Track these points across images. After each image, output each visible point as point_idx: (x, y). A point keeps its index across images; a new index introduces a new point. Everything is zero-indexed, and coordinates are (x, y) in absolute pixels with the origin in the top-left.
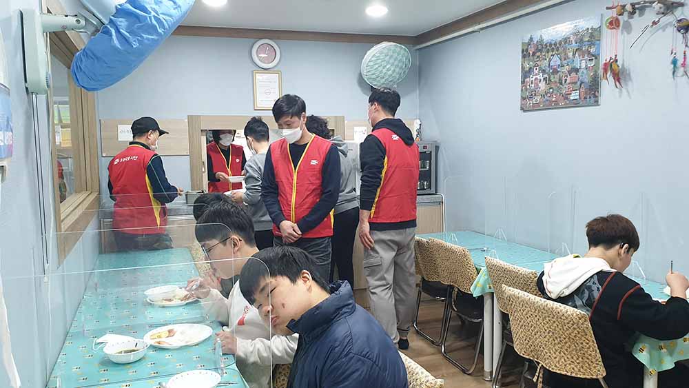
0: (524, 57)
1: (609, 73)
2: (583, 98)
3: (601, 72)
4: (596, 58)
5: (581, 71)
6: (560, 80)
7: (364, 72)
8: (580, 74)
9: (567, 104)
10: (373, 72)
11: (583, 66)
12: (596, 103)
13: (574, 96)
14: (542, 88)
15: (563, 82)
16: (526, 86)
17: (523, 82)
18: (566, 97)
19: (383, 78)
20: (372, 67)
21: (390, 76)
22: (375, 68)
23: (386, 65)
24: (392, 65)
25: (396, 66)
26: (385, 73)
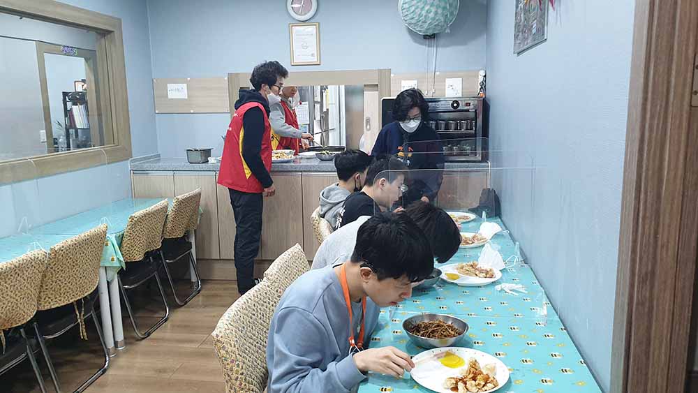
10: (410, 16)
13: (534, 27)
18: (531, 31)
19: (425, 22)
20: (408, 9)
21: (433, 19)
22: (412, 11)
23: (423, 5)
24: (432, 5)
25: (438, 7)
26: (426, 16)
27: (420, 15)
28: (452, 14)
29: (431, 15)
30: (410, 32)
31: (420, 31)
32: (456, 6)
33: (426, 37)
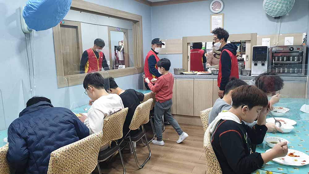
21: (281, 9)
22: (270, 6)
23: (275, 3)
24: (280, 3)
25: (283, 3)
26: (276, 8)
27: (274, 8)
28: (290, 6)
29: (280, 8)
30: (268, 16)
31: (273, 15)
32: (293, 3)
33: (275, 18)
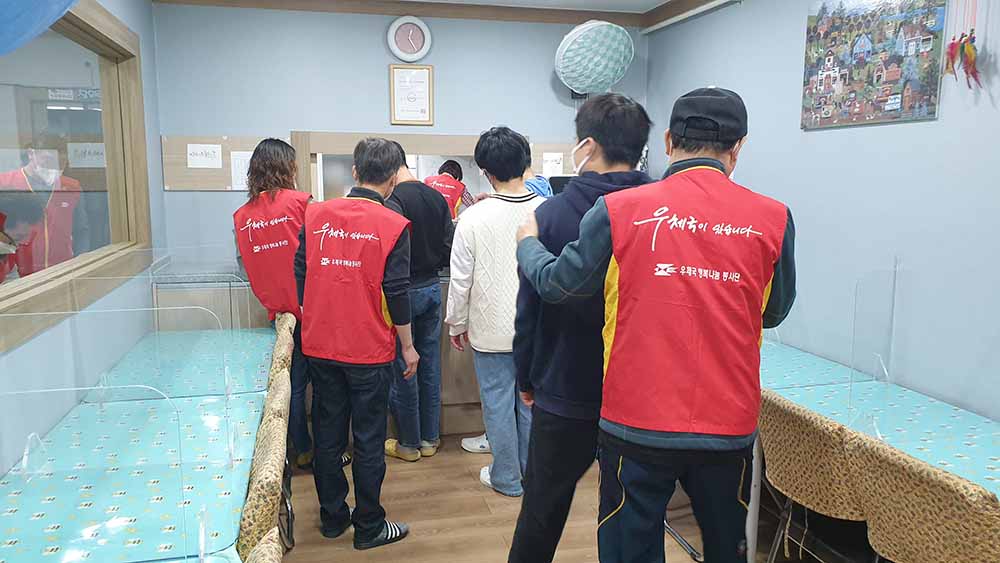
0: (810, 40)
1: (958, 62)
2: (907, 105)
3: (943, 60)
4: (936, 37)
5: (907, 60)
6: (870, 76)
7: (560, 69)
8: (904, 66)
9: (879, 118)
11: (912, 51)
12: (932, 115)
13: (893, 103)
14: (837, 92)
15: (875, 81)
16: (811, 89)
17: (806, 83)
18: (877, 106)
32: (629, 61)
33: (575, 96)
